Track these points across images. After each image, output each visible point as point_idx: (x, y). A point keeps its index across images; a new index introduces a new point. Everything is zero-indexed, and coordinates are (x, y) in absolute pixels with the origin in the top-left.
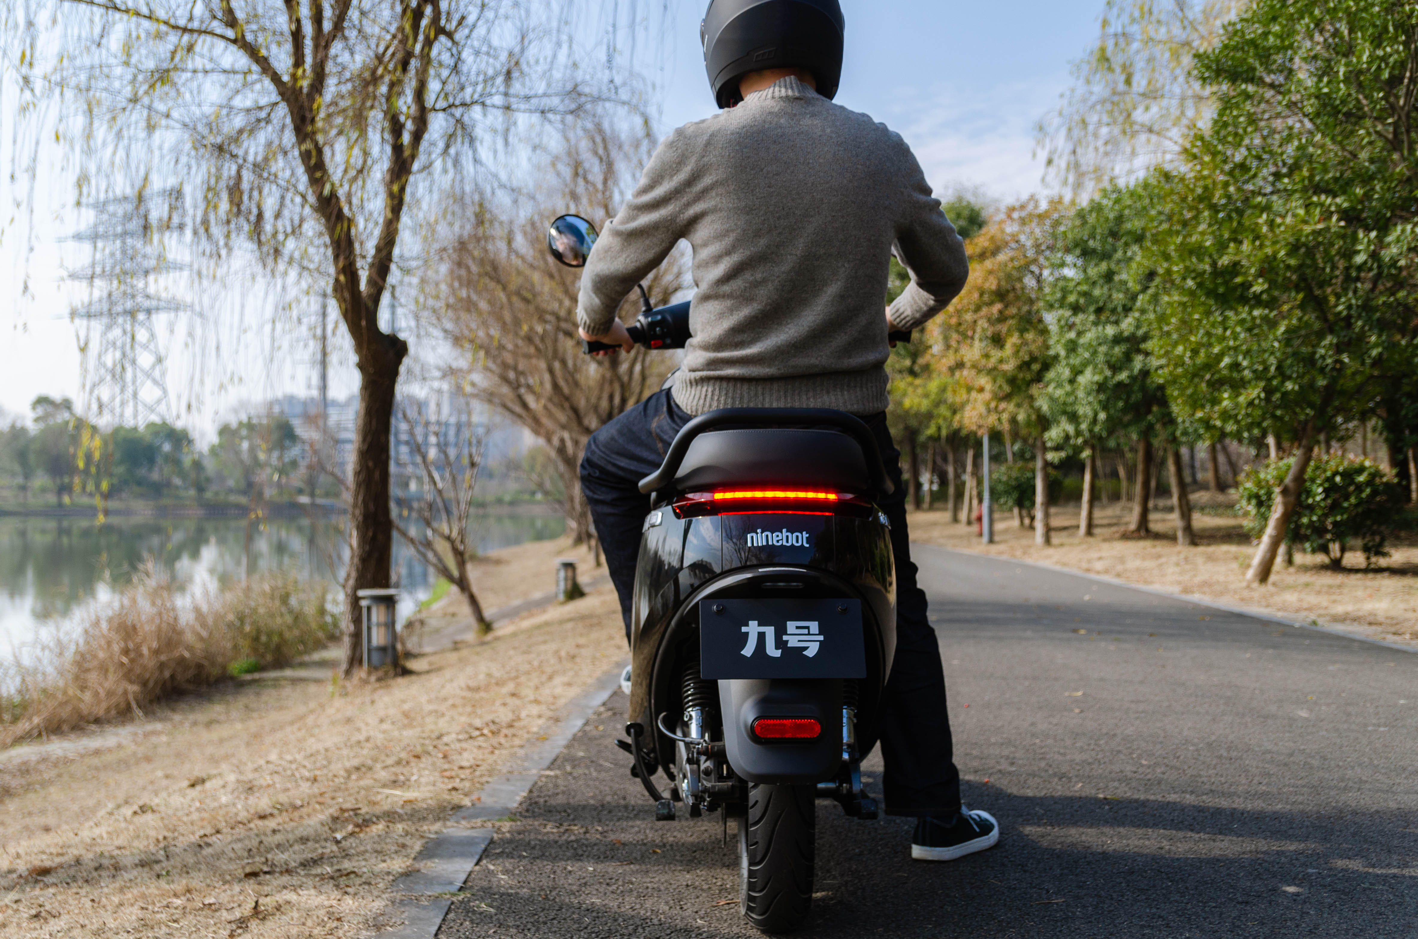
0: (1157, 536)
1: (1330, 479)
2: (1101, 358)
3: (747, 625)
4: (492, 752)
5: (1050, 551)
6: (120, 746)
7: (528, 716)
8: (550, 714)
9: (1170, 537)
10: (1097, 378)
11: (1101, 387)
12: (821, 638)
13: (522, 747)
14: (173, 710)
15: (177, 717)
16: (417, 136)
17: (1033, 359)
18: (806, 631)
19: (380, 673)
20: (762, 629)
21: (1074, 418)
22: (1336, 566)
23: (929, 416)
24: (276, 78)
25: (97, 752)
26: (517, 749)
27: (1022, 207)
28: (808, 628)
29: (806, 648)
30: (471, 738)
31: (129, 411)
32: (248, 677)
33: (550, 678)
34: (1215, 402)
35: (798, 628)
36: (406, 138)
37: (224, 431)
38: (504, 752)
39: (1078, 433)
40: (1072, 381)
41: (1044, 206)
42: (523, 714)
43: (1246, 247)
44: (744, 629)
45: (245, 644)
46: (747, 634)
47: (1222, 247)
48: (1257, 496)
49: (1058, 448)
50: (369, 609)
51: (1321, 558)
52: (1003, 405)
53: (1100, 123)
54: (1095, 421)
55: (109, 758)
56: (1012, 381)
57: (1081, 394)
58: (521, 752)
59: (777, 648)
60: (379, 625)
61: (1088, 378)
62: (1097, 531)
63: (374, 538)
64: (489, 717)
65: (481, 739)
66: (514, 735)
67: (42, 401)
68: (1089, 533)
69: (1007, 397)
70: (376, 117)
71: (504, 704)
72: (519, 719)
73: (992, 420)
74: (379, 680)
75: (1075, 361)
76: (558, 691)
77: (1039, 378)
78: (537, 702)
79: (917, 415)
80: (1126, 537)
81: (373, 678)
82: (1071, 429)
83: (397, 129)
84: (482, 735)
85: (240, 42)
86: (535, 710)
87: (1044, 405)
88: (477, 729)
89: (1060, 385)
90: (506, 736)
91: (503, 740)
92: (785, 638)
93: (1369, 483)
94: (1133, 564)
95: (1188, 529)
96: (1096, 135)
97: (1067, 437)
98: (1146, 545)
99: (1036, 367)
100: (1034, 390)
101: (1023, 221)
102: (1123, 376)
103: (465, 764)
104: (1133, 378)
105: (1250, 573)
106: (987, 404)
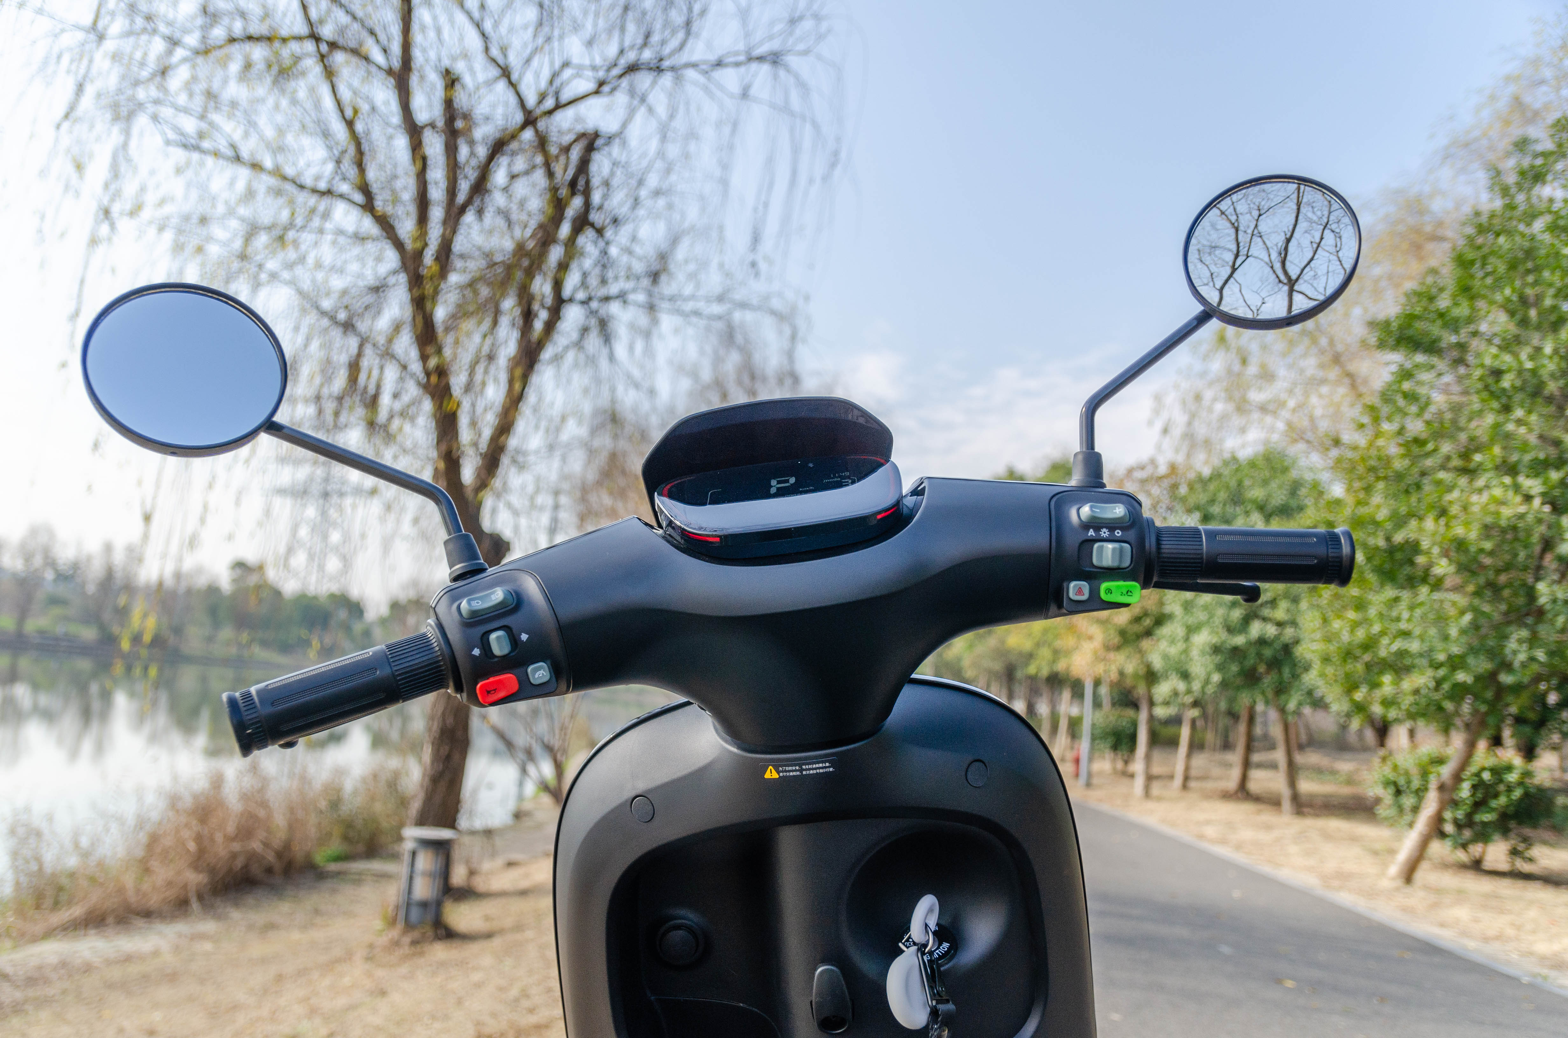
0: (1257, 799)
1: (1478, 775)
2: (1218, 621)
5: (1150, 805)
6: (156, 953)
9: (1273, 802)
10: (1215, 640)
11: (1216, 649)
14: (236, 905)
15: (235, 914)
16: (550, 326)
17: (1146, 614)
19: (416, 934)
21: (1185, 676)
22: (1476, 866)
23: (1030, 656)
24: (399, 245)
25: (128, 959)
27: (1142, 468)
31: (313, 579)
32: (333, 867)
34: (1375, 685)
36: (538, 325)
37: (395, 606)
39: (1189, 692)
40: (1187, 639)
41: (1163, 469)
43: (1429, 524)
45: (337, 832)
47: (1400, 521)
48: (1395, 784)
49: (1167, 703)
50: (414, 854)
51: (1462, 856)
52: (1112, 655)
53: (1215, 400)
54: (1207, 682)
55: (134, 969)
56: (1122, 633)
57: (1195, 653)
60: (424, 874)
61: (1203, 639)
62: (1192, 784)
63: (448, 758)
67: (240, 565)
68: (1185, 786)
69: (1118, 648)
70: (509, 304)
73: (1100, 669)
74: (414, 943)
75: (1191, 620)
77: (1148, 633)
79: (1020, 654)
80: (1226, 796)
81: (407, 940)
82: (1181, 686)
83: (528, 316)
85: (369, 206)
87: (1157, 663)
89: (1173, 642)
93: (1520, 784)
94: (1247, 834)
95: (1296, 798)
96: (1210, 410)
97: (1176, 694)
98: (1247, 808)
99: (1148, 622)
100: (1145, 644)
101: (1143, 482)
102: (1239, 640)
104: (1250, 643)
105: (1394, 869)
106: (1095, 653)
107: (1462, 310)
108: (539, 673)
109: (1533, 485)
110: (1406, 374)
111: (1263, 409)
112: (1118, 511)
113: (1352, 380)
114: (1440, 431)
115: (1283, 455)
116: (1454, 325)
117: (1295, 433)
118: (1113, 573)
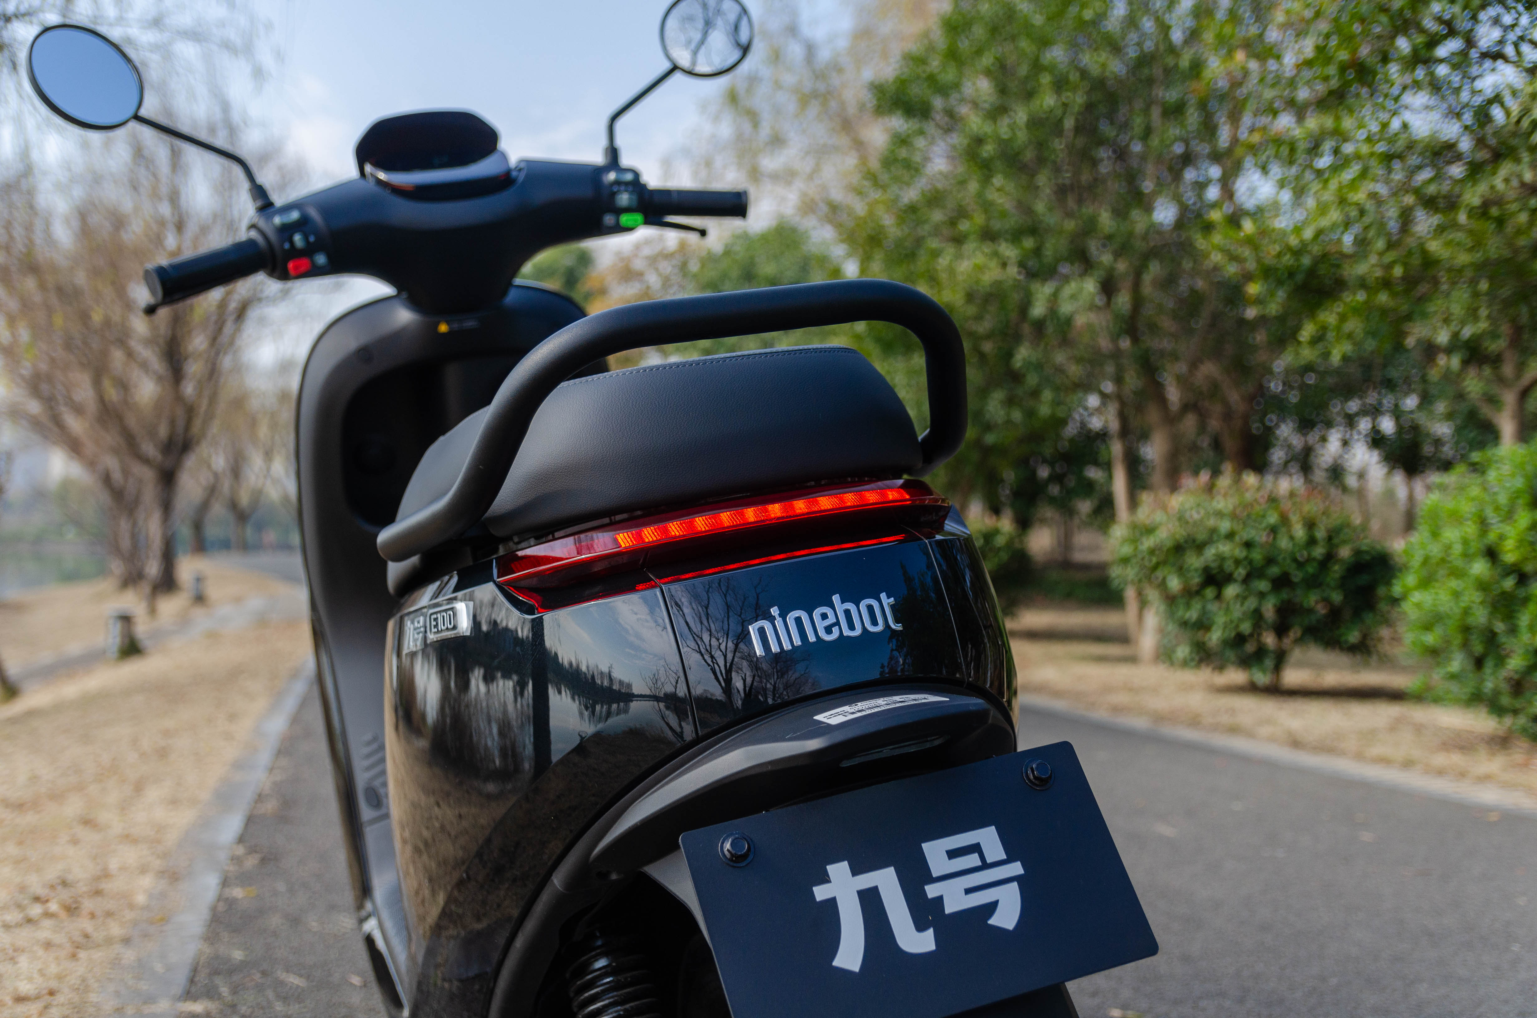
3: (825, 879)
4: (74, 956)
7: (123, 869)
8: (157, 864)
12: (1016, 869)
13: (126, 941)
18: (973, 860)
20: (867, 880)
26: (118, 948)
28: (976, 848)
29: (991, 908)
30: (29, 921)
33: (139, 787)
35: (953, 854)
38: (97, 955)
42: (113, 865)
44: (821, 893)
46: (832, 902)
58: (129, 955)
59: (920, 927)
64: (52, 873)
65: (47, 923)
66: (109, 914)
71: (75, 841)
72: (106, 875)
76: (160, 814)
78: (128, 838)
84: (48, 915)
86: (130, 855)
88: (37, 899)
90: (92, 916)
91: (87, 925)
92: (932, 891)
103: (25, 988)
107: (949, 75)
108: (321, 259)
109: (1009, 251)
110: (902, 141)
111: (775, 177)
112: (629, 177)
113: (859, 145)
114: (934, 199)
115: (794, 230)
116: (943, 90)
117: (808, 207)
118: (628, 210)
